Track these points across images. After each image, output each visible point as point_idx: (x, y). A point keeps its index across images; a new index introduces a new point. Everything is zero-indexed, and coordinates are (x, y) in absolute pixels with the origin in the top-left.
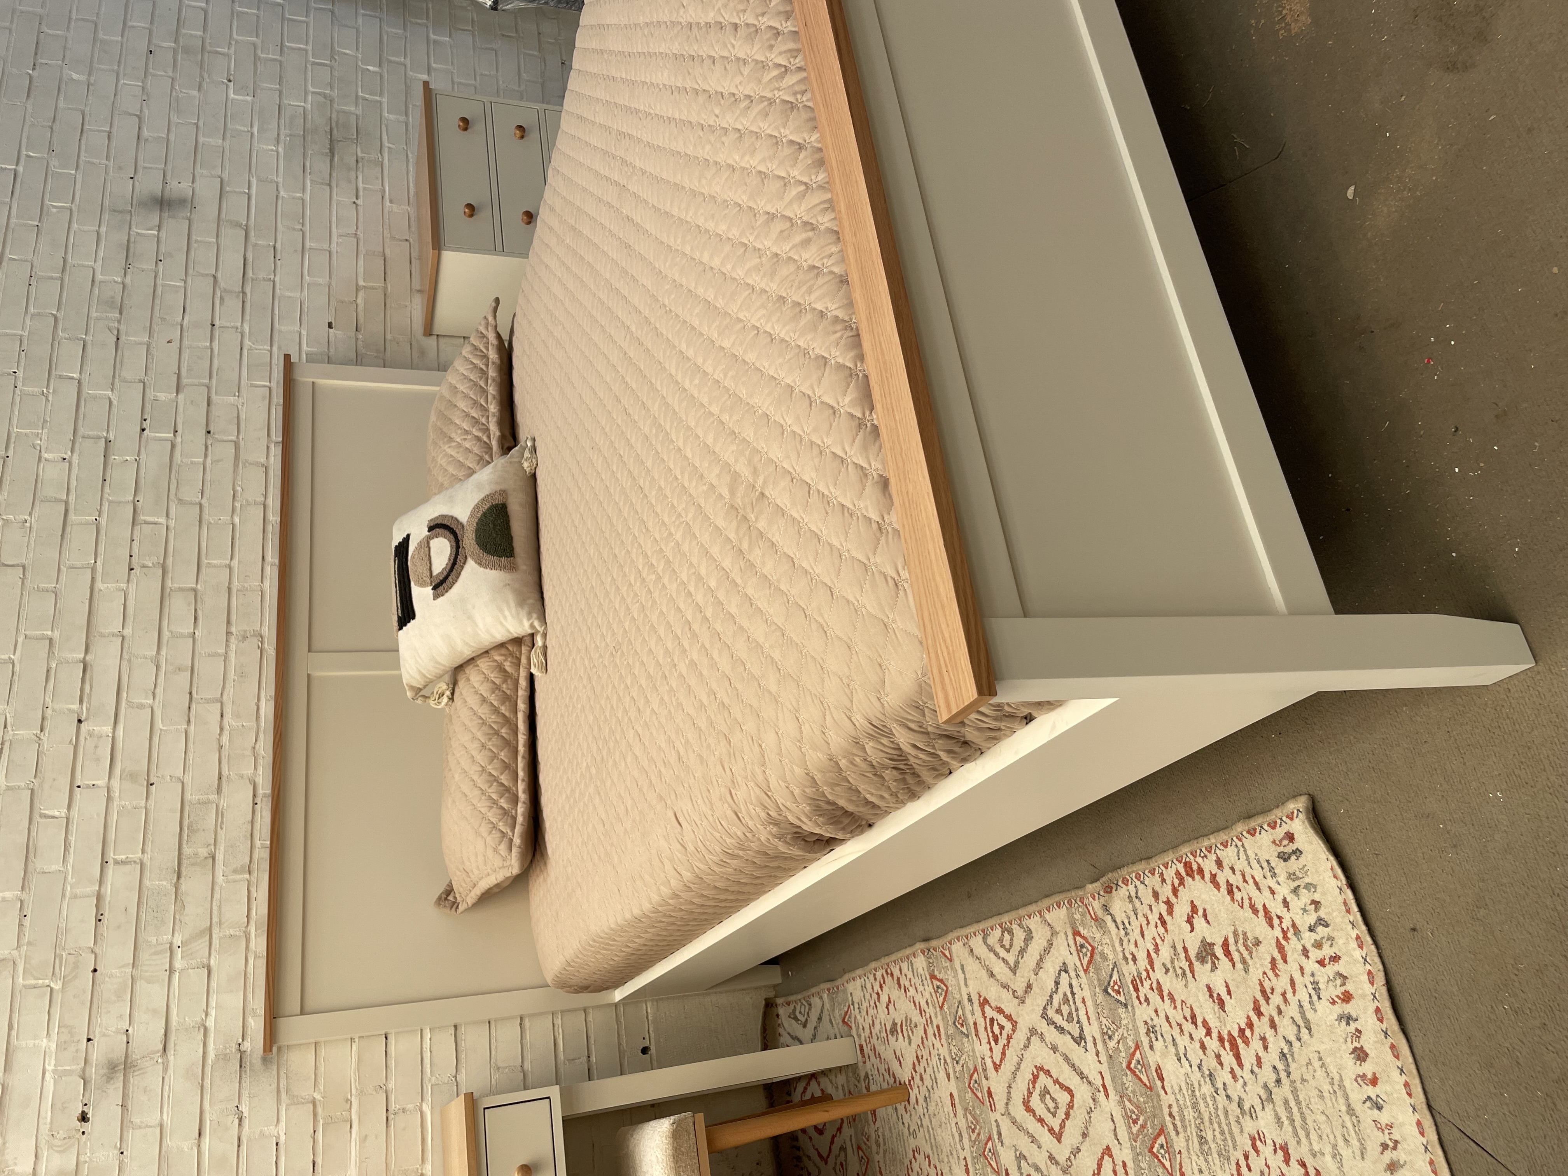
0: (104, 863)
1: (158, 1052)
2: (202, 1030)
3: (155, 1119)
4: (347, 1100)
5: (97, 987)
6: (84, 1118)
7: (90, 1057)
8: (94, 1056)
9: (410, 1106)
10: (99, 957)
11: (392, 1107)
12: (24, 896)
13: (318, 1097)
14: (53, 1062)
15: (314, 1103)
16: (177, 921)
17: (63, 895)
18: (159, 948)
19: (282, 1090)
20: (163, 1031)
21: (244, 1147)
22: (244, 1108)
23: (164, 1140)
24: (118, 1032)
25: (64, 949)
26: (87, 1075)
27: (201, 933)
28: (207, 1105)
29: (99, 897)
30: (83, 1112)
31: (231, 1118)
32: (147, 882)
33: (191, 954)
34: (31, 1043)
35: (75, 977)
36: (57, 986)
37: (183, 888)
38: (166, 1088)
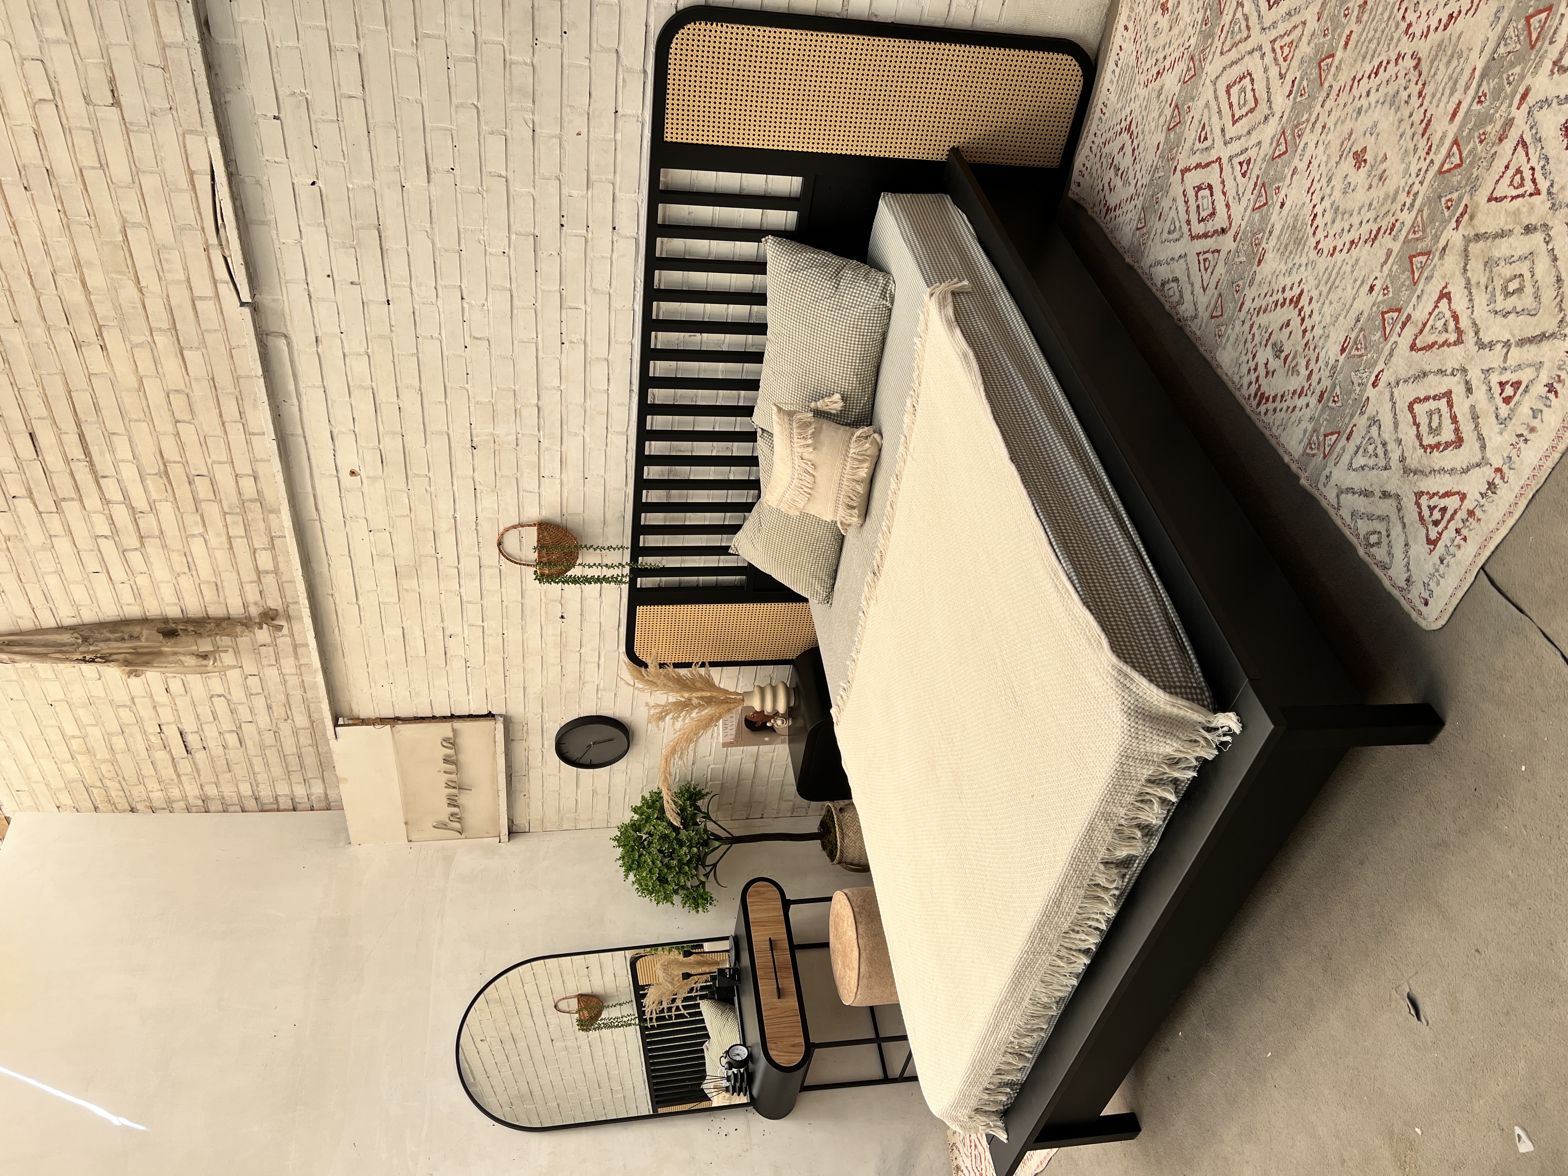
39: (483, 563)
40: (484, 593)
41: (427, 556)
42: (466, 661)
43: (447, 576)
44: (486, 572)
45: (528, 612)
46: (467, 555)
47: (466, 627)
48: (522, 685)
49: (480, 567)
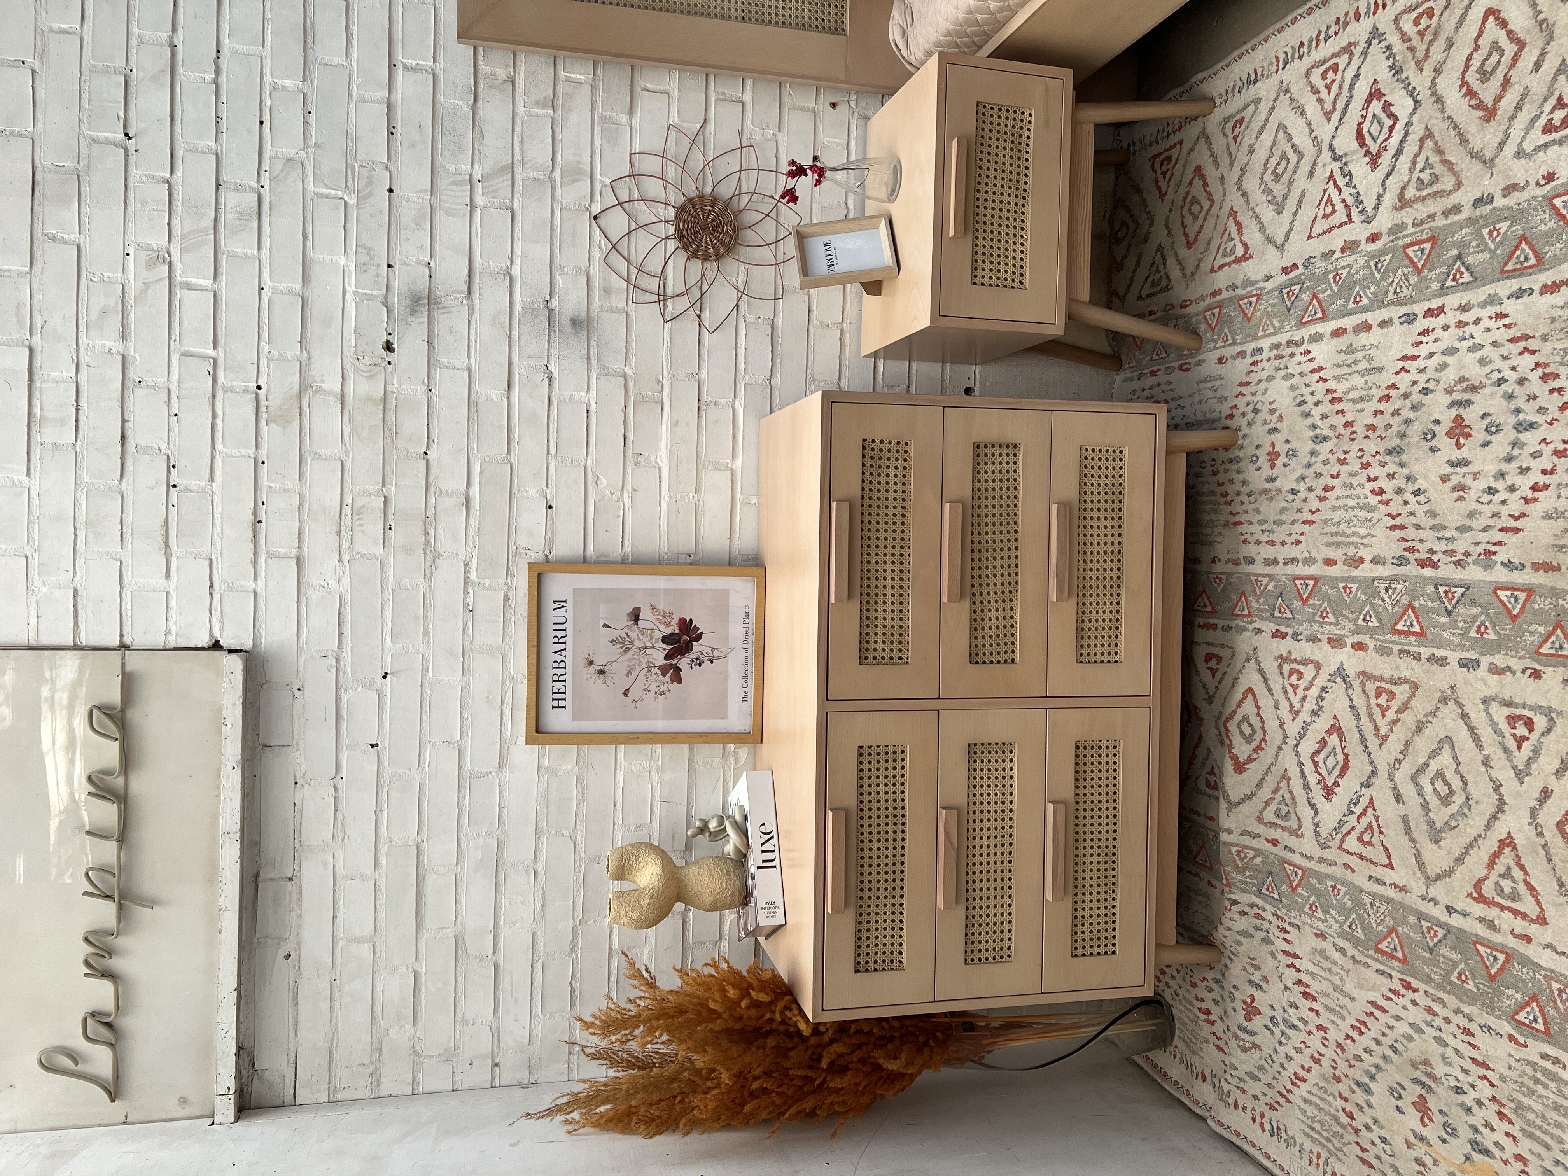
0: (392, 66)
1: (462, 292)
2: (508, 278)
3: (462, 362)
4: (659, 382)
5: (394, 210)
6: (389, 347)
7: (391, 284)
8: (396, 284)
9: (722, 401)
10: (394, 175)
11: (705, 397)
12: (306, 89)
13: (629, 372)
14: (353, 283)
15: (625, 376)
16: (476, 152)
17: (350, 96)
18: (459, 178)
19: (592, 358)
20: (467, 271)
21: (554, 407)
22: (553, 368)
23: (473, 386)
24: (419, 263)
25: (356, 160)
26: (389, 304)
27: (503, 169)
28: (515, 358)
29: (390, 106)
30: (388, 341)
31: (540, 376)
32: (440, 98)
33: (493, 191)
34: (328, 258)
35: (370, 194)
36: (352, 201)
37: (481, 113)
38: (473, 332)
39: (225, 177)
40: (223, 261)
41: (107, 142)
42: (171, 467)
43: (144, 202)
44: (231, 200)
45: (315, 328)
46: (193, 150)
47: (175, 358)
48: (294, 551)
49: (218, 185)
